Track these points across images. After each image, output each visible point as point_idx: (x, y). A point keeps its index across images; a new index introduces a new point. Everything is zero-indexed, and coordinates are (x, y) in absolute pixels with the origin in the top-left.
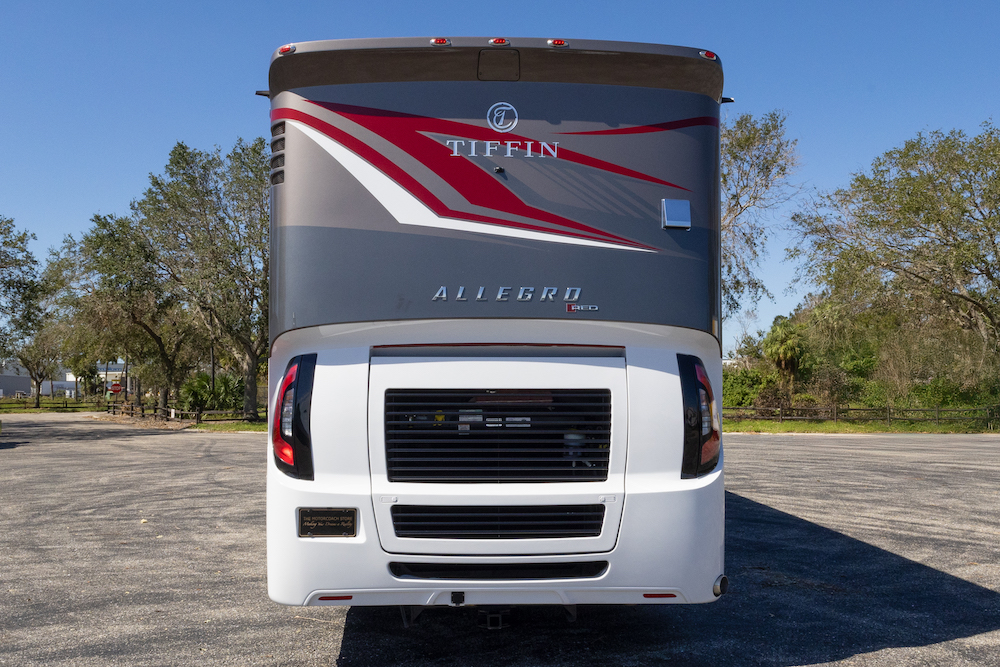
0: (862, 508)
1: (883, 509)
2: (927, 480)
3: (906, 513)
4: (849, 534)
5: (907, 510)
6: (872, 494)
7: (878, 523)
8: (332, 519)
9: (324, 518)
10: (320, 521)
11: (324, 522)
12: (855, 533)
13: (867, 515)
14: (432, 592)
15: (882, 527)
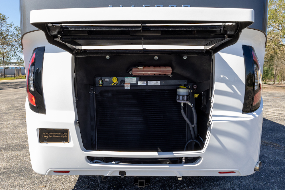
0: (266, 108)
1: (274, 109)
2: (280, 98)
3: (282, 110)
4: (269, 119)
5: (282, 109)
6: (266, 103)
7: (275, 114)
8: (57, 134)
9: (52, 134)
10: (50, 135)
11: (52, 135)
12: (270, 119)
13: (270, 111)
14: (109, 171)
15: (278, 116)
